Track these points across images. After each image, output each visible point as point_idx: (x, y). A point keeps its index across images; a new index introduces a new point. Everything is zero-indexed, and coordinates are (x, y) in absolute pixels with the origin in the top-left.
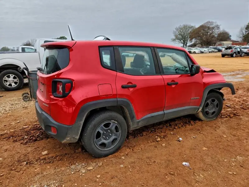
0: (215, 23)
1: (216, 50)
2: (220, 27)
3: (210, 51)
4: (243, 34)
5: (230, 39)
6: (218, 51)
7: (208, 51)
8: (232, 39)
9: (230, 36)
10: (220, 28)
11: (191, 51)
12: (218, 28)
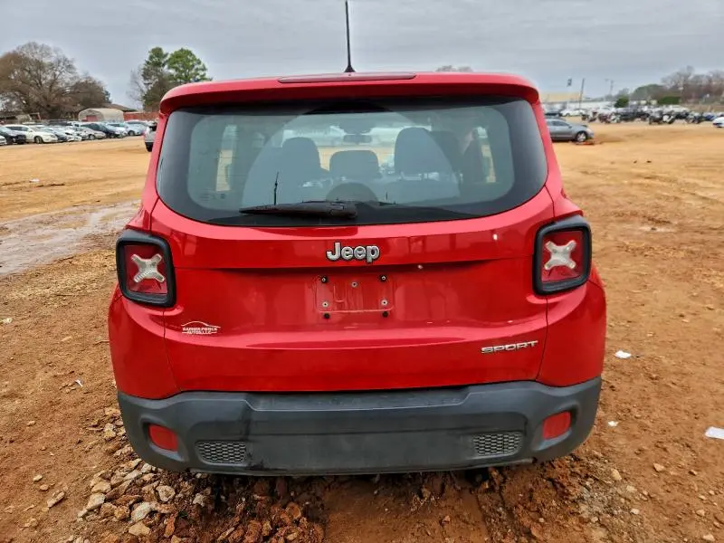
0: (56, 51)
1: (99, 134)
2: (75, 65)
3: (83, 134)
4: (142, 91)
5: (110, 103)
6: (104, 134)
7: (78, 135)
8: (113, 103)
9: (107, 94)
10: (74, 68)
11: (24, 136)
12: (70, 67)
